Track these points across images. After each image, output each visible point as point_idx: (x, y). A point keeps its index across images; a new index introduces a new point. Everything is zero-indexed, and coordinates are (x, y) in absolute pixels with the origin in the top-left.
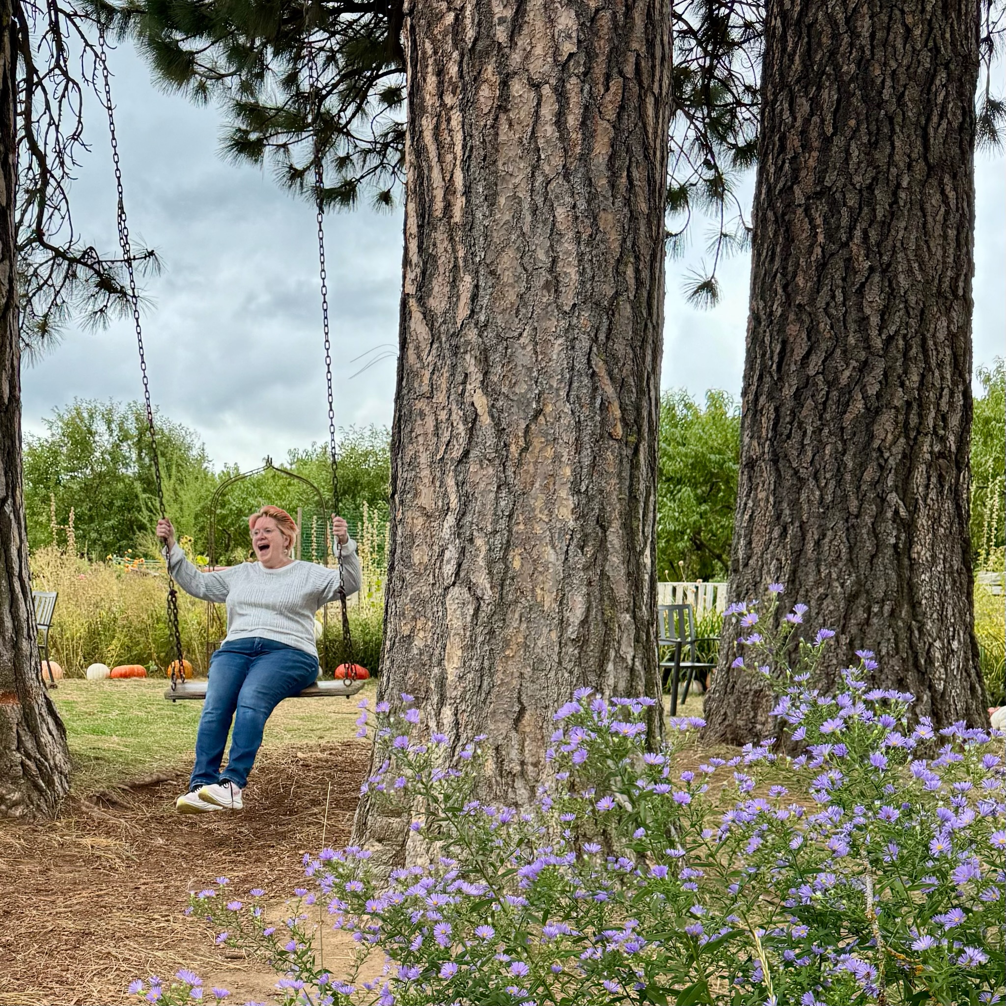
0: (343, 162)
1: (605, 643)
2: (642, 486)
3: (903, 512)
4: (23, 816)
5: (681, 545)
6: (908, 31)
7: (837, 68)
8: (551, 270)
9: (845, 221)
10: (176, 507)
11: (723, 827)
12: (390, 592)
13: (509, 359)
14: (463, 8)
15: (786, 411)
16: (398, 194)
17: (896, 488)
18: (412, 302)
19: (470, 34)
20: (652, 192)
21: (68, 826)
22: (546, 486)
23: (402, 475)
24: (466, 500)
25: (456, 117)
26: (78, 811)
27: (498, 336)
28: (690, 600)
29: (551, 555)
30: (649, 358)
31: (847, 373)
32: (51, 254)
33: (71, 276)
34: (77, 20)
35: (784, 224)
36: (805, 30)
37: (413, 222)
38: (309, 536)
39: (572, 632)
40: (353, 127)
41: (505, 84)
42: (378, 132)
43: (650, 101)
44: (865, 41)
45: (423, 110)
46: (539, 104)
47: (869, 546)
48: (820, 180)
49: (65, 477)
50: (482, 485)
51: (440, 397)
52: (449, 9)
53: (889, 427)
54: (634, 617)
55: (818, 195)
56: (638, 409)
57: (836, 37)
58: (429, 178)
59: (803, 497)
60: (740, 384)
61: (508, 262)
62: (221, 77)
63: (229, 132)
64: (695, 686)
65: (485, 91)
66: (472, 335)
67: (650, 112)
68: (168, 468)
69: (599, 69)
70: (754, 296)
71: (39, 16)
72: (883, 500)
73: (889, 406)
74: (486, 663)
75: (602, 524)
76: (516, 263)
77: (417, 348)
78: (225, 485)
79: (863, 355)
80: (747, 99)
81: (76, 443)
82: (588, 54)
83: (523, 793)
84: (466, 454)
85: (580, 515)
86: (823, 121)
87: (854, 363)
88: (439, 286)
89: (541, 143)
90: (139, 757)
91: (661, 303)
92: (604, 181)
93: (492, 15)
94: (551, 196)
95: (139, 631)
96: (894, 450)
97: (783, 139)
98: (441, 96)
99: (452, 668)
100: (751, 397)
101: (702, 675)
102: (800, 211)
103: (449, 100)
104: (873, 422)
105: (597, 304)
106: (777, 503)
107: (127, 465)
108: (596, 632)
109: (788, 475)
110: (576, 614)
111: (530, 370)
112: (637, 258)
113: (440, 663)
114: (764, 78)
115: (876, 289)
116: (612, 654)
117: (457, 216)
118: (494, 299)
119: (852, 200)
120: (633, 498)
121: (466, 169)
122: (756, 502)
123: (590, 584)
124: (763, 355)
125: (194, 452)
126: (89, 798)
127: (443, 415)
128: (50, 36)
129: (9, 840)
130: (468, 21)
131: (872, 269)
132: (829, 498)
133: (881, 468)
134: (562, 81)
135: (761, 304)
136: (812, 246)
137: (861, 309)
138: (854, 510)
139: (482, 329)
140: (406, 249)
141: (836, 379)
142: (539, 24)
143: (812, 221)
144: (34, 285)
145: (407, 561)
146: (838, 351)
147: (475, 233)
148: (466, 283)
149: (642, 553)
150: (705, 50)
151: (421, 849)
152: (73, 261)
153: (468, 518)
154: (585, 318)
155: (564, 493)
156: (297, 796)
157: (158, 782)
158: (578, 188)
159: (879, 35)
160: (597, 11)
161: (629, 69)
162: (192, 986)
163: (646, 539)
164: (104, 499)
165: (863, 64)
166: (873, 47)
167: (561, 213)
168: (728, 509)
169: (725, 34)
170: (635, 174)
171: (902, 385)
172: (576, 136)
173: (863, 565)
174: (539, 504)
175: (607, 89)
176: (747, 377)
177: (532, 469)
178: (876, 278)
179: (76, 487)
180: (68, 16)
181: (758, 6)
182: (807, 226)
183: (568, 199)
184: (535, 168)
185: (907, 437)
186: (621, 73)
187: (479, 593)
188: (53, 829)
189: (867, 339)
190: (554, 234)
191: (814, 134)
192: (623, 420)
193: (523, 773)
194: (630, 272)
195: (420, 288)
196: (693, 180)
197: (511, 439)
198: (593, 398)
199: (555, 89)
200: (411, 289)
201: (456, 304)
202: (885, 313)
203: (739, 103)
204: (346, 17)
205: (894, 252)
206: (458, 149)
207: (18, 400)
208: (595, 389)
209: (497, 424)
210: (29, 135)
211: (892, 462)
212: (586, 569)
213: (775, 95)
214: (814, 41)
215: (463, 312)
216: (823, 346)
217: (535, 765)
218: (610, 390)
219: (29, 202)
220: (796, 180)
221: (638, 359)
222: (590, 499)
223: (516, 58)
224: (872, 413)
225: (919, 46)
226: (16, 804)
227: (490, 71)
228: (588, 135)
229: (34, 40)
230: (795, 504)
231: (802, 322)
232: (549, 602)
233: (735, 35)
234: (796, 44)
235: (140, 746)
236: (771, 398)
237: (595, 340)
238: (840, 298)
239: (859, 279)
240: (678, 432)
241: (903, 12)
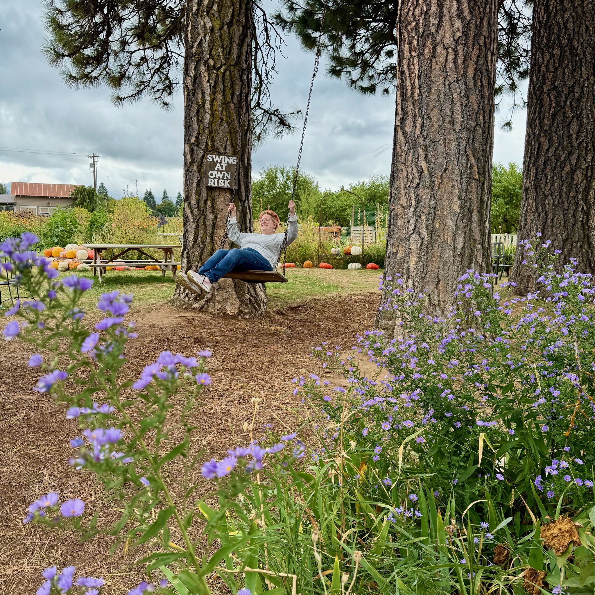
0: (371, 77)
1: (471, 256)
2: (485, 197)
3: (585, 208)
4: (249, 318)
5: (499, 220)
6: (587, 28)
7: (560, 41)
8: (451, 117)
9: (563, 99)
10: (307, 204)
11: (519, 324)
12: (389, 236)
13: (435, 150)
14: (419, 20)
15: (540, 170)
16: (391, 89)
17: (582, 199)
18: (399, 129)
19: (422, 29)
20: (490, 88)
21: (266, 322)
22: (449, 197)
23: (394, 192)
24: (418, 202)
25: (416, 60)
26: (270, 317)
27: (431, 141)
28: (502, 241)
29: (450, 223)
30: (488, 149)
31: (564, 156)
32: (263, 111)
33: (270, 119)
34: (274, 26)
35: (539, 99)
36: (548, 28)
37: (399, 99)
38: (357, 216)
39: (458, 252)
40: (375, 65)
41: (434, 48)
42: (385, 66)
43: (489, 54)
44: (571, 32)
45: (404, 58)
46: (447, 55)
47: (572, 221)
48: (553, 84)
49: (266, 193)
50: (424, 196)
51: (409, 164)
52: (414, 20)
53: (580, 176)
54: (482, 246)
55: (553, 89)
56: (484, 168)
57: (560, 30)
58: (406, 82)
59: (547, 202)
60: (522, 160)
61: (435, 113)
62: (327, 46)
63: (329, 67)
64: (504, 273)
65: (427, 51)
66: (421, 140)
67: (489, 58)
68: (304, 190)
69: (470, 42)
70: (528, 127)
71: (260, 24)
72: (578, 204)
73: (580, 168)
74: (425, 263)
75: (470, 211)
76: (438, 114)
77: (400, 145)
78: (325, 197)
79: (570, 149)
80: (524, 54)
81: (270, 181)
82: (466, 36)
83: (439, 312)
84: (418, 184)
85: (462, 207)
86: (555, 61)
87: (566, 152)
88: (409, 123)
89: (448, 69)
90: (293, 297)
91: (493, 129)
92: (472, 84)
93: (430, 22)
94: (452, 89)
95: (293, 250)
96: (582, 185)
97: (539, 68)
98: (410, 52)
99: (412, 265)
100: (527, 165)
101: (507, 269)
102: (546, 95)
103: (413, 54)
104: (574, 174)
105: (469, 129)
106: (537, 205)
107: (289, 189)
108: (467, 252)
109: (541, 194)
110: (460, 245)
111: (443, 153)
112: (484, 112)
113: (407, 263)
114: (532, 45)
115: (575, 124)
116: (474, 260)
117: (416, 97)
118: (429, 127)
119: (566, 91)
120: (482, 201)
121: (419, 79)
122: (528, 204)
123: (465, 233)
124: (531, 149)
125: (314, 184)
126: (274, 312)
127: (410, 170)
128: (264, 31)
129: (244, 327)
130: (421, 25)
131: (573, 117)
132: (556, 203)
133: (577, 191)
134: (456, 47)
135: (531, 130)
136: (550, 108)
137: (569, 132)
138: (566, 207)
139: (425, 138)
140: (396, 109)
141: (559, 158)
142: (448, 26)
143: (550, 98)
144: (256, 123)
145: (395, 224)
146: (560, 147)
147: (423, 103)
148: (419, 121)
149: (485, 222)
150: (508, 36)
151: (400, 333)
152: (271, 114)
153: (419, 209)
154: (464, 134)
155: (455, 199)
156: (352, 312)
157: (300, 306)
158: (462, 86)
159: (576, 29)
160: (470, 20)
161: (482, 42)
162: (316, 380)
163: (487, 217)
164: (280, 202)
165: (570, 40)
166: (574, 34)
167: (455, 95)
168: (517, 207)
169: (516, 30)
170: (484, 81)
171: (585, 160)
172: (461, 67)
173: (570, 228)
174: (446, 203)
175: (473, 50)
176: (525, 157)
177: (443, 191)
178: (575, 120)
179: (270, 197)
180: (271, 24)
181: (529, 19)
182: (548, 101)
183: (458, 90)
184: (446, 79)
185: (587, 180)
186: (478, 44)
187: (423, 237)
188: (260, 323)
189: (571, 143)
190: (453, 103)
191: (551, 66)
192: (478, 172)
193: (439, 305)
194: (481, 117)
195: (401, 123)
196: (504, 84)
197: (436, 179)
198: (467, 164)
199: (453, 50)
200: (398, 124)
201: (415, 129)
202: (578, 133)
203: (521, 56)
204: (373, 24)
205: (582, 110)
206: (417, 72)
207: (250, 165)
208: (468, 161)
209: (430, 173)
210: (256, 68)
211: (581, 189)
212: (464, 228)
213: (536, 52)
214: (551, 31)
215: (418, 132)
216: (555, 146)
217: (444, 302)
218: (473, 161)
219: (255, 92)
220: (544, 83)
221: (484, 150)
222: (466, 202)
223: (439, 38)
224: (573, 171)
225: (591, 33)
226: (247, 314)
227: (429, 43)
228: (466, 67)
229: (258, 33)
230: (543, 205)
231: (546, 137)
232: (450, 240)
233: (520, 30)
234: (544, 33)
235: (293, 293)
236: (534, 165)
237: (468, 142)
238: (561, 127)
239: (568, 120)
240: (498, 178)
241: (585, 21)
